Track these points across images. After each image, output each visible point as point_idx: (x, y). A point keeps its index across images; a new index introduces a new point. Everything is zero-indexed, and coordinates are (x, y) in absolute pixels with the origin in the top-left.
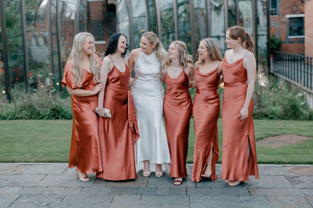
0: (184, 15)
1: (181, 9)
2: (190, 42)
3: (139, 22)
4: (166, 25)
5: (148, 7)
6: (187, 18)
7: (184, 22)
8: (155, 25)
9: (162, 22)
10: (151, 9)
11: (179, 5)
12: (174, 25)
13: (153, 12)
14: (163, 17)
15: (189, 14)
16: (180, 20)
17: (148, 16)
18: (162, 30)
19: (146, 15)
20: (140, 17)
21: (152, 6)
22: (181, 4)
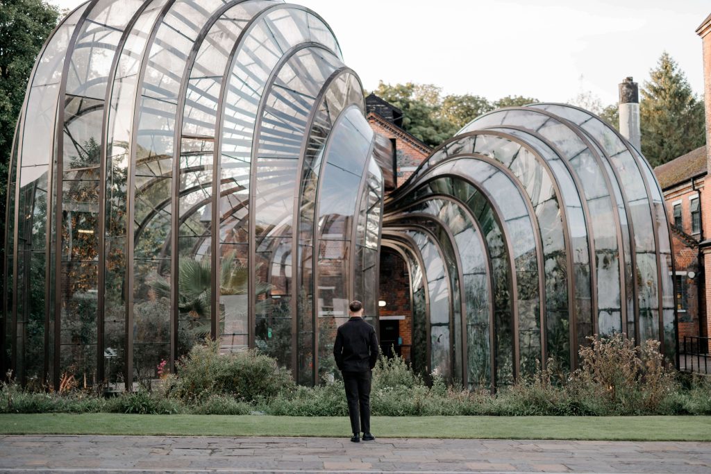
0: (555, 274)
1: (551, 264)
2: (567, 319)
3: (474, 282)
4: (524, 288)
5: (490, 258)
6: (562, 278)
7: (556, 286)
8: (505, 289)
9: (518, 284)
10: (498, 262)
11: (545, 258)
12: (538, 290)
13: (501, 267)
14: (521, 276)
15: (565, 274)
16: (548, 281)
17: (491, 273)
18: (519, 298)
19: (488, 271)
20: (475, 274)
21: (499, 257)
22: (552, 256)
